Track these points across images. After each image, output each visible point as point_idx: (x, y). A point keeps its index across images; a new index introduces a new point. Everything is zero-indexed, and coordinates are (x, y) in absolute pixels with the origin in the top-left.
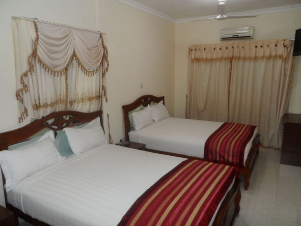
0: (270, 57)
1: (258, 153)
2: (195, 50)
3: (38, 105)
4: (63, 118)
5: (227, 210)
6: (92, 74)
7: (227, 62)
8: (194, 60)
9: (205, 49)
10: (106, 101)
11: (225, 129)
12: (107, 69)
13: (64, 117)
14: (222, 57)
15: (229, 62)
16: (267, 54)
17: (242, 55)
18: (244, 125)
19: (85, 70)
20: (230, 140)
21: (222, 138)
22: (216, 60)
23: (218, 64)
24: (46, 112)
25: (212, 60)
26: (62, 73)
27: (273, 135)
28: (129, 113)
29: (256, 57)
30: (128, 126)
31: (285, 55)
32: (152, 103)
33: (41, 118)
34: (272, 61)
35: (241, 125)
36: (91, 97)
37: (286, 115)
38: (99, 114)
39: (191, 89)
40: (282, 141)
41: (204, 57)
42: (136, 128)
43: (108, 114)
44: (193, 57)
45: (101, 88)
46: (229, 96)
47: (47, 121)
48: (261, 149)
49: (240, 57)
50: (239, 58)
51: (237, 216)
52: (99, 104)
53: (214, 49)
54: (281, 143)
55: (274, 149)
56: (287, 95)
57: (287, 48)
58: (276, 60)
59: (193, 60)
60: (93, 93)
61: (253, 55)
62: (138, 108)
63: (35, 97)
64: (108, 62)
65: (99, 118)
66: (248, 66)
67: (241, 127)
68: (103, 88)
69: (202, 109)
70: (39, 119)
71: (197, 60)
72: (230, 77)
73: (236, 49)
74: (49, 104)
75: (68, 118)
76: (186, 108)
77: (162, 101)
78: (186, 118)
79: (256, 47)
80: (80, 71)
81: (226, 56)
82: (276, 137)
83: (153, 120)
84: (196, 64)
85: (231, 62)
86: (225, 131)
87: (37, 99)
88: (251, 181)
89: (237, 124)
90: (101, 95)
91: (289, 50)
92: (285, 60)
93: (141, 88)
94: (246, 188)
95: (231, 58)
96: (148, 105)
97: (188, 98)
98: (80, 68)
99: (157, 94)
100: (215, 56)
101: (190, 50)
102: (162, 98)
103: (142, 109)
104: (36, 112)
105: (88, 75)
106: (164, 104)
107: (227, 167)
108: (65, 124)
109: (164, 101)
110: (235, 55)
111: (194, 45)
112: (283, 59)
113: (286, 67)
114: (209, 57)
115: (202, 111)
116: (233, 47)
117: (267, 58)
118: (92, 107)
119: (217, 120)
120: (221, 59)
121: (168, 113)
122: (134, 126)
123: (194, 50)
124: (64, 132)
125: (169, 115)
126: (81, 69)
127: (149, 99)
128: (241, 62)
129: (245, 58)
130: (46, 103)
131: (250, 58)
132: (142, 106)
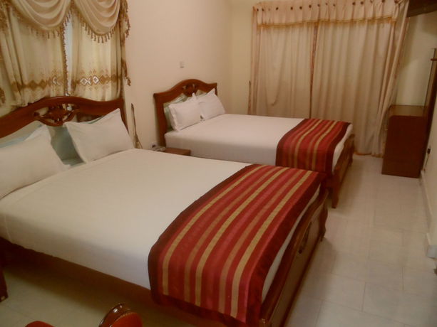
0: (372, 20)
1: (351, 160)
2: (263, 10)
3: (20, 83)
4: (61, 107)
5: (309, 228)
6: (104, 38)
7: (310, 29)
8: (260, 26)
9: (277, 9)
10: (129, 84)
11: (306, 127)
12: (127, 32)
13: (64, 106)
14: (303, 22)
15: (313, 29)
16: (370, 15)
17: (333, 17)
18: (333, 122)
19: (93, 31)
20: (314, 139)
21: (302, 138)
22: (293, 25)
23: (297, 30)
24: (34, 95)
25: (287, 26)
26: (56, 33)
27: (373, 137)
28: (165, 104)
29: (352, 20)
30: (164, 125)
31: (395, 17)
32: (198, 91)
33: (27, 105)
34: (376, 26)
35: (328, 121)
36: (105, 77)
37: (392, 107)
38: (118, 103)
39: (256, 72)
40: (384, 144)
41: (277, 21)
42: (176, 128)
43: (132, 105)
44: (259, 22)
45: (120, 63)
46: (312, 81)
47: (37, 111)
48: (355, 157)
49: (329, 20)
50: (327, 22)
51: (321, 240)
52: (117, 89)
53: (292, 8)
54: (383, 147)
55: (373, 156)
56: (395, 77)
57: (399, 5)
58: (381, 25)
59: (258, 27)
60: (107, 71)
61: (349, 18)
62: (178, 99)
63: (14, 69)
64: (128, 21)
65: (118, 110)
66: (342, 34)
67: (329, 123)
68: (123, 63)
69: (273, 101)
70: (23, 106)
71: (266, 26)
72: (314, 51)
73: (324, 8)
74: (38, 82)
75: (69, 109)
76: (250, 101)
77: (214, 90)
78: (249, 113)
79: (354, 4)
80: (85, 33)
81: (308, 18)
82: (376, 140)
83: (201, 118)
84: (264, 33)
85: (316, 28)
86: (306, 129)
87: (18, 74)
88: (341, 197)
89: (323, 121)
90: (119, 74)
91: (401, 7)
92: (396, 24)
93: (182, 67)
94: (334, 207)
95: (315, 23)
96: (193, 94)
97: (252, 85)
98: (84, 28)
99: (207, 80)
100: (292, 20)
101: (255, 11)
102: (214, 86)
103: (184, 100)
104: (17, 94)
105: (97, 40)
106: (216, 93)
107: (309, 173)
108: (66, 117)
109: (216, 89)
110: (323, 17)
111: (260, 3)
112: (392, 23)
113: (396, 35)
114: (284, 21)
115: (273, 105)
116: (319, 5)
117: (369, 21)
118: (107, 93)
119: (294, 116)
120: (301, 24)
121: (222, 107)
122: (172, 125)
123: (260, 12)
124: (66, 128)
125: (224, 111)
126: (86, 29)
127: (194, 85)
128: (331, 28)
129: (336, 22)
130: (33, 82)
131: (344, 23)
132: (183, 96)
